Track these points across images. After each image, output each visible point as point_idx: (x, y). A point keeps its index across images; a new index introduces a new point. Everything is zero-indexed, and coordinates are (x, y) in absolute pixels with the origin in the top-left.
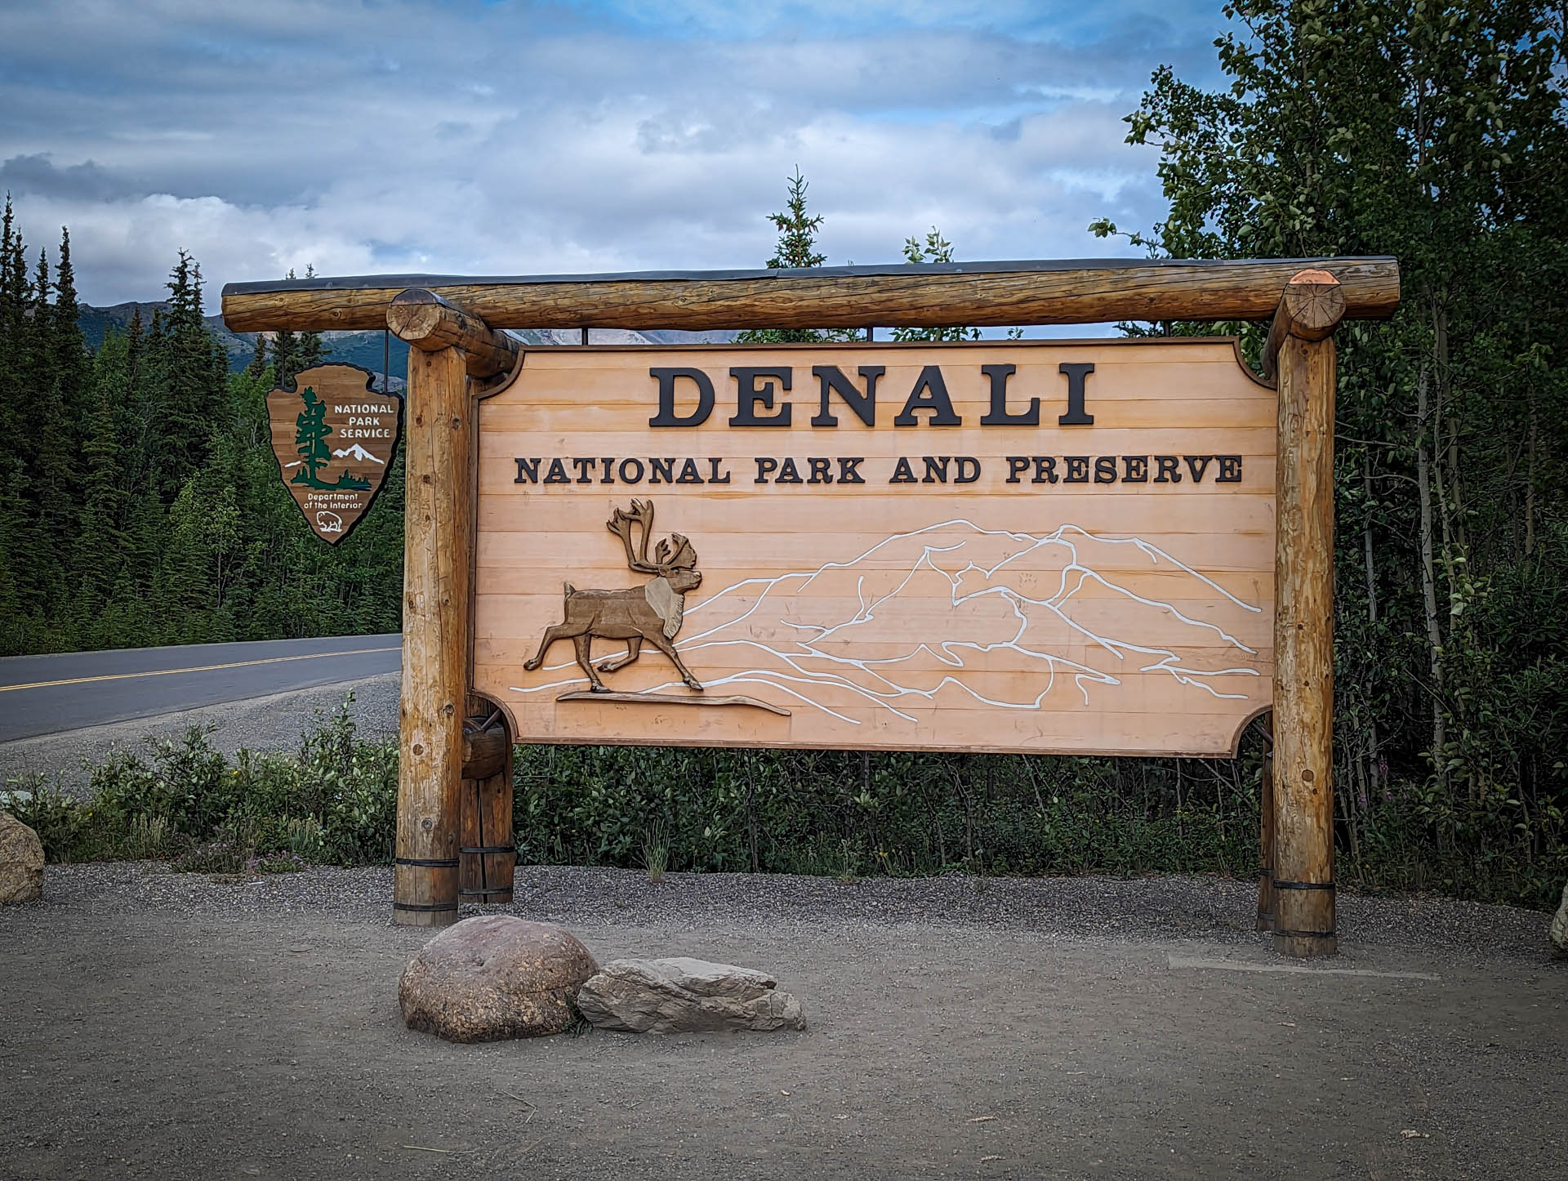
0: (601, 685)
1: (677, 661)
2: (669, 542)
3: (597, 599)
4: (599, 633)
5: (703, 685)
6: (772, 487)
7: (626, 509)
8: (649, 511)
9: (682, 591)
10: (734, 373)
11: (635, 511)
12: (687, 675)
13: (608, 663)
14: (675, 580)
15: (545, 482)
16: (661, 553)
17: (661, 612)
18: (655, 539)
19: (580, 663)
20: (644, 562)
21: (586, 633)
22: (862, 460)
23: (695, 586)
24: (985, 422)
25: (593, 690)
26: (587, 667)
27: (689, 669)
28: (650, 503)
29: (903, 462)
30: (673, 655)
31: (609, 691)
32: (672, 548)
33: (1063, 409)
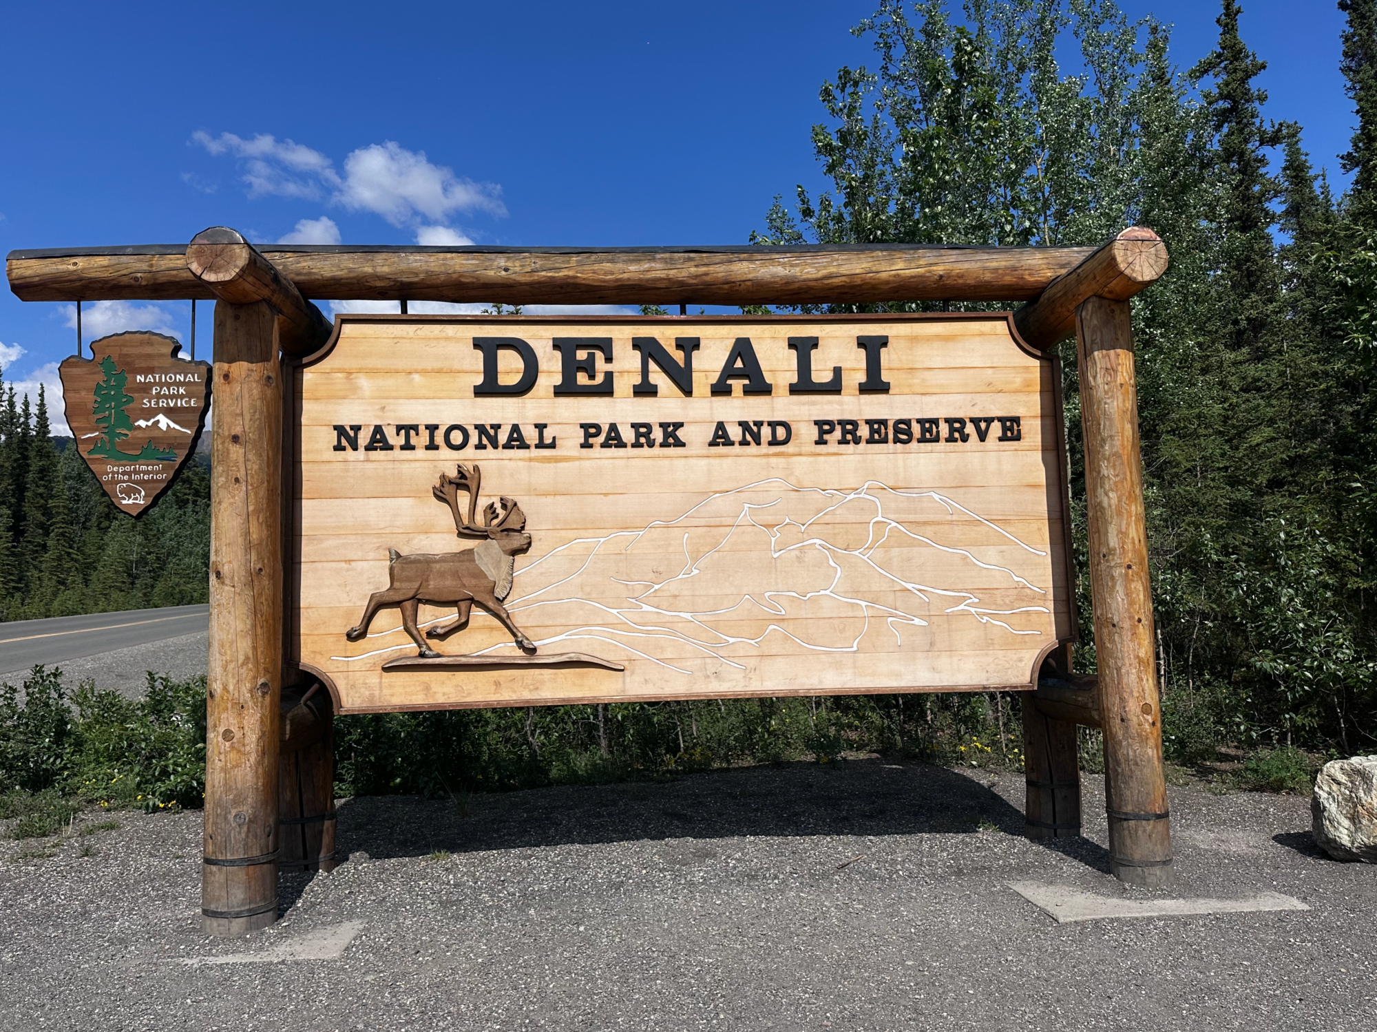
0: (430, 649)
1: (508, 622)
2: (498, 505)
3: (424, 563)
4: (427, 597)
5: (536, 644)
6: (597, 452)
7: (453, 474)
8: (477, 475)
9: (514, 553)
10: (558, 344)
11: (462, 475)
12: (519, 635)
13: (437, 627)
14: (505, 542)
15: (367, 448)
16: (490, 516)
17: (491, 573)
18: (483, 502)
19: (407, 630)
20: (472, 526)
21: (413, 598)
22: (681, 425)
23: (525, 547)
24: (794, 390)
25: (422, 655)
26: (415, 632)
27: (521, 630)
28: (476, 469)
29: (721, 426)
30: (504, 616)
31: (438, 656)
32: (499, 510)
33: (862, 377)
